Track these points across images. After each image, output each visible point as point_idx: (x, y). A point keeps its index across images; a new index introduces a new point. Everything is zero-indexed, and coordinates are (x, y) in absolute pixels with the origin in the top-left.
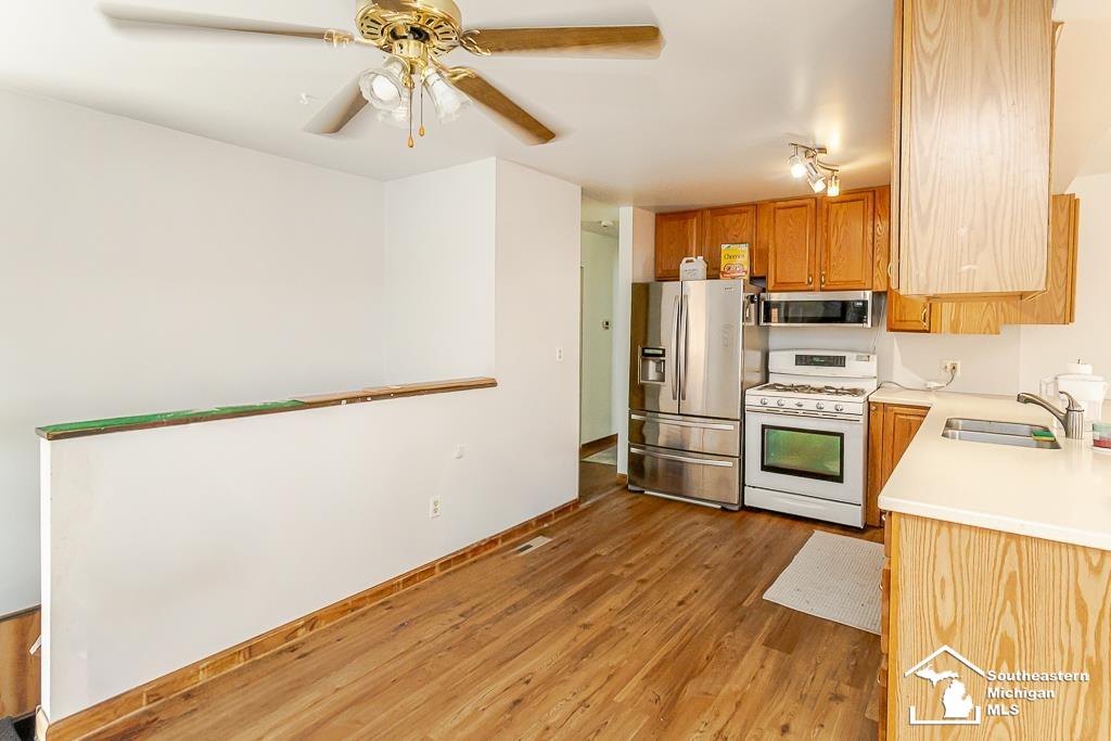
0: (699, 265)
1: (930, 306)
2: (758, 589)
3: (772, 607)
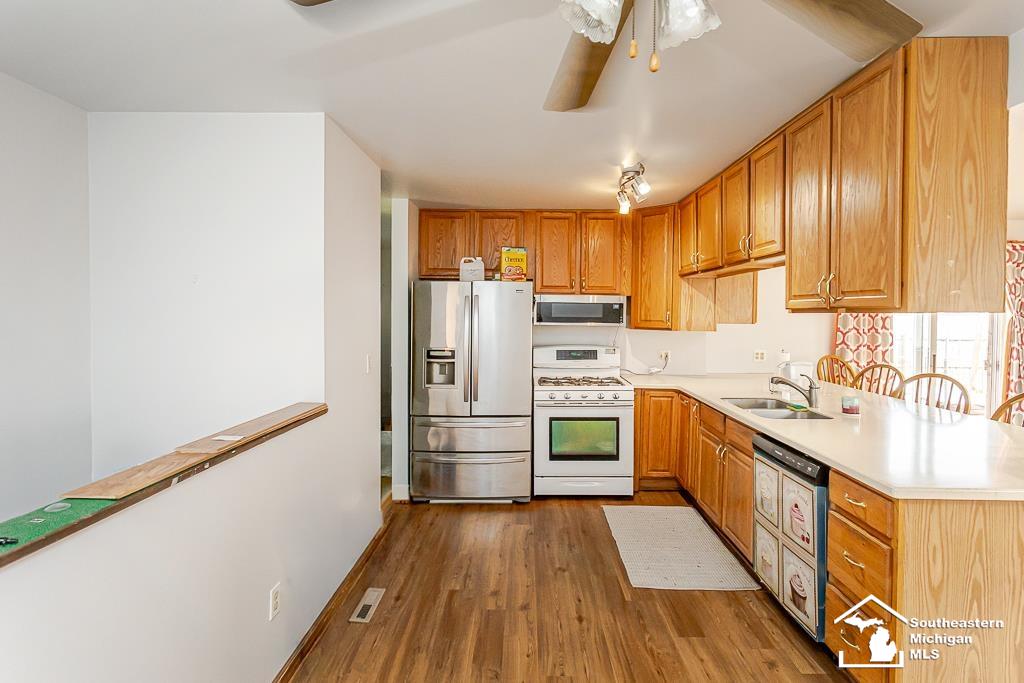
0: (478, 264)
1: (673, 308)
2: (621, 579)
3: (647, 593)
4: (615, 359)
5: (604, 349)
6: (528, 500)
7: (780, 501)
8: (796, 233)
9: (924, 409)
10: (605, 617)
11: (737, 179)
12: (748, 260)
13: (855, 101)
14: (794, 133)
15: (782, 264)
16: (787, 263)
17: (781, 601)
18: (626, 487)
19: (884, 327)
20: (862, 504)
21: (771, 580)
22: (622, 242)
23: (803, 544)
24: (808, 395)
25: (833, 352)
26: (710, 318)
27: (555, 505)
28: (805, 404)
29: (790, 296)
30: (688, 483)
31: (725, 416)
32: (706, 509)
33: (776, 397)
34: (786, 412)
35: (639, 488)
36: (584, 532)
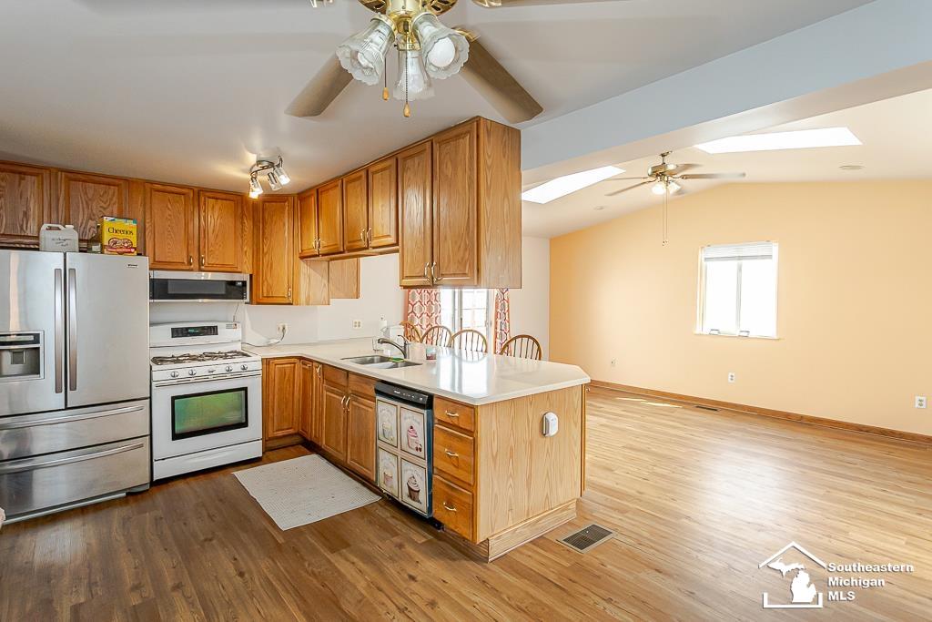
0: (69, 233)
1: (293, 286)
2: (271, 529)
3: (297, 531)
4: (236, 334)
5: (224, 324)
6: (148, 487)
7: (399, 428)
8: (408, 230)
9: (475, 353)
10: (265, 564)
11: (357, 183)
12: (367, 248)
13: (448, 148)
14: (405, 159)
15: (397, 251)
16: (400, 251)
17: (400, 500)
18: (256, 450)
19: (436, 300)
20: (456, 415)
21: (391, 488)
22: (242, 223)
23: (418, 453)
24: (403, 349)
25: (406, 318)
26: (325, 294)
27: (181, 485)
28: (402, 357)
29: (403, 277)
30: (312, 434)
31: (348, 372)
32: (331, 451)
33: (379, 354)
34: (390, 364)
35: (266, 449)
36: (221, 500)
